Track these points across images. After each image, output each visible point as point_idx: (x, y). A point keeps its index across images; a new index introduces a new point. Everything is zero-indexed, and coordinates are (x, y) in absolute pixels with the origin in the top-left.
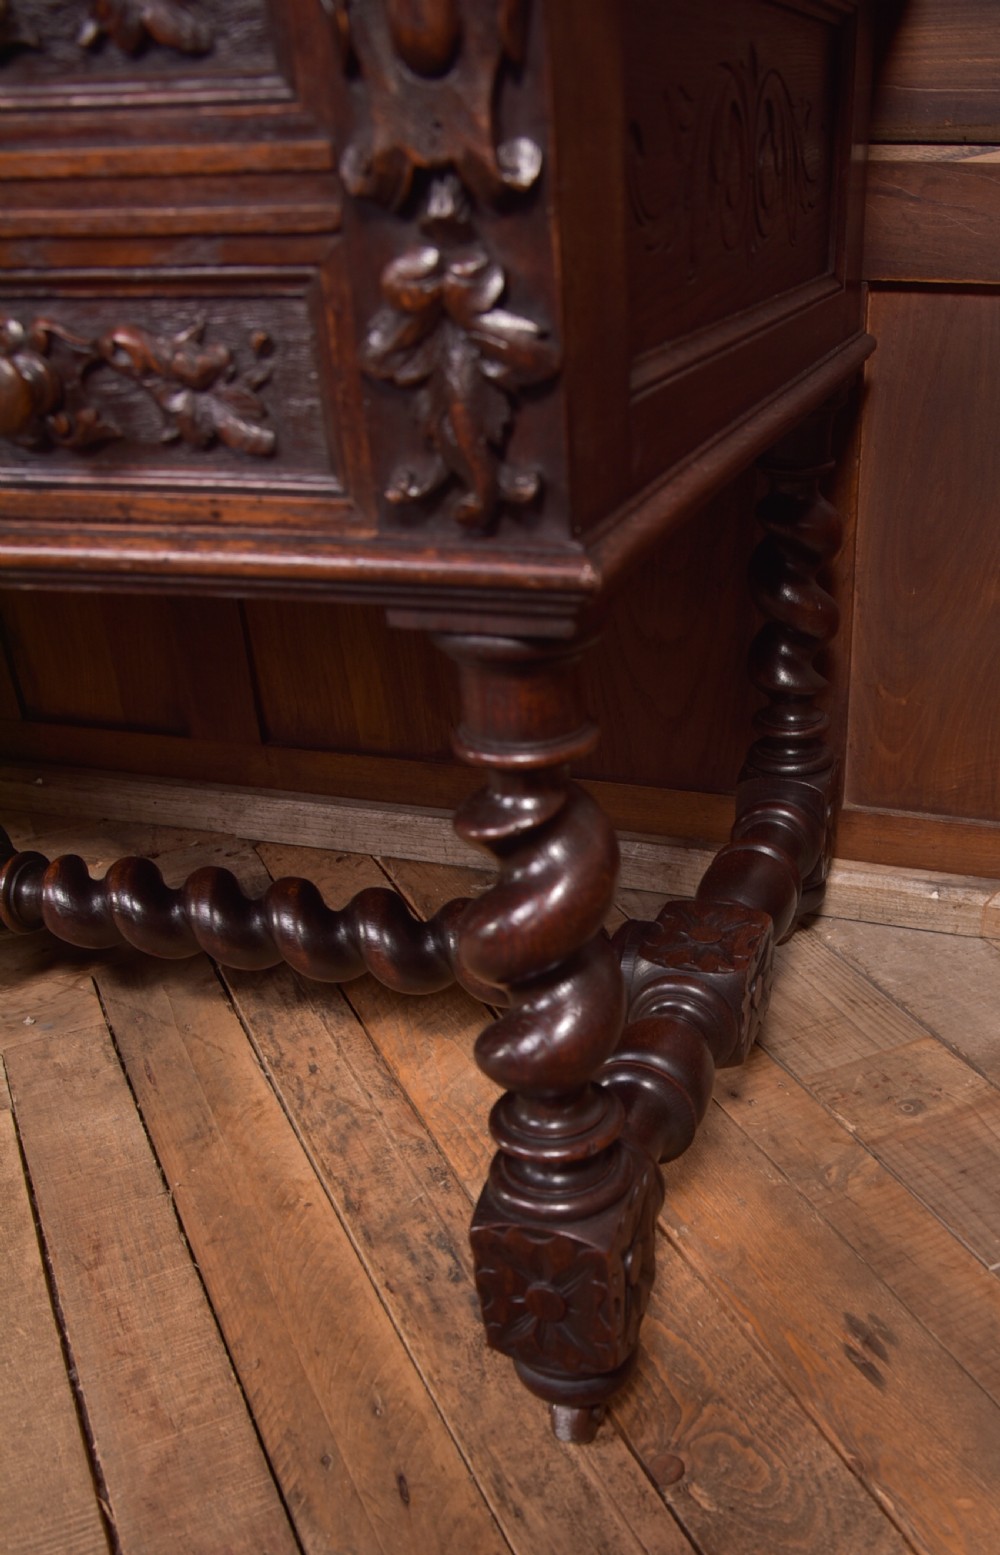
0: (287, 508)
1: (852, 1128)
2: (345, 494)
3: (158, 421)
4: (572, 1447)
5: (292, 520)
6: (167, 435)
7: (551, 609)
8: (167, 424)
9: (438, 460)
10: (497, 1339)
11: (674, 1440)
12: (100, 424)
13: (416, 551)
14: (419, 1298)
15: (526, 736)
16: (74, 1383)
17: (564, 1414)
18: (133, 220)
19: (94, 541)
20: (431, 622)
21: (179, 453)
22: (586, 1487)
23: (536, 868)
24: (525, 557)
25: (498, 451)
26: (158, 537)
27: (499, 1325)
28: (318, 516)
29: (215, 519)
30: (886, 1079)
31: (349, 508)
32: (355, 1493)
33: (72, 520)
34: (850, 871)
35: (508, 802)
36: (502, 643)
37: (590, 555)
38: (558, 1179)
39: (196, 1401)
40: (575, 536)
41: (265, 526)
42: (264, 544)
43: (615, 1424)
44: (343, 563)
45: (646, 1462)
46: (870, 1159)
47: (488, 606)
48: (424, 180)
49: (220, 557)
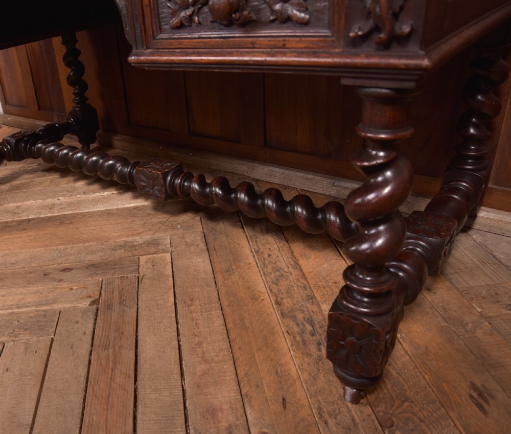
0: (310, 42)
1: (479, 310)
2: (332, 36)
3: (269, 14)
4: (349, 404)
5: (311, 46)
6: (272, 18)
7: (407, 77)
8: (272, 14)
9: (371, 21)
10: (330, 356)
11: (391, 412)
12: (251, 15)
13: (357, 55)
14: (298, 338)
15: (386, 128)
16: (179, 341)
17: (350, 391)
19: (242, 55)
20: (358, 82)
21: (274, 25)
22: (354, 420)
23: (380, 179)
24: (400, 57)
25: (396, 16)
26: (263, 52)
27: (332, 351)
28: (321, 44)
29: (284, 46)
30: (497, 294)
31: (333, 41)
32: (267, 400)
33: (235, 48)
34: (488, 212)
35: (374, 153)
36: (384, 91)
37: (427, 55)
38: (366, 300)
39: (217, 356)
40: (421, 49)
41: (301, 48)
42: (300, 54)
43: (368, 400)
44: (329, 60)
45: (379, 417)
46: (487, 324)
47: (381, 76)
49: (285, 59)
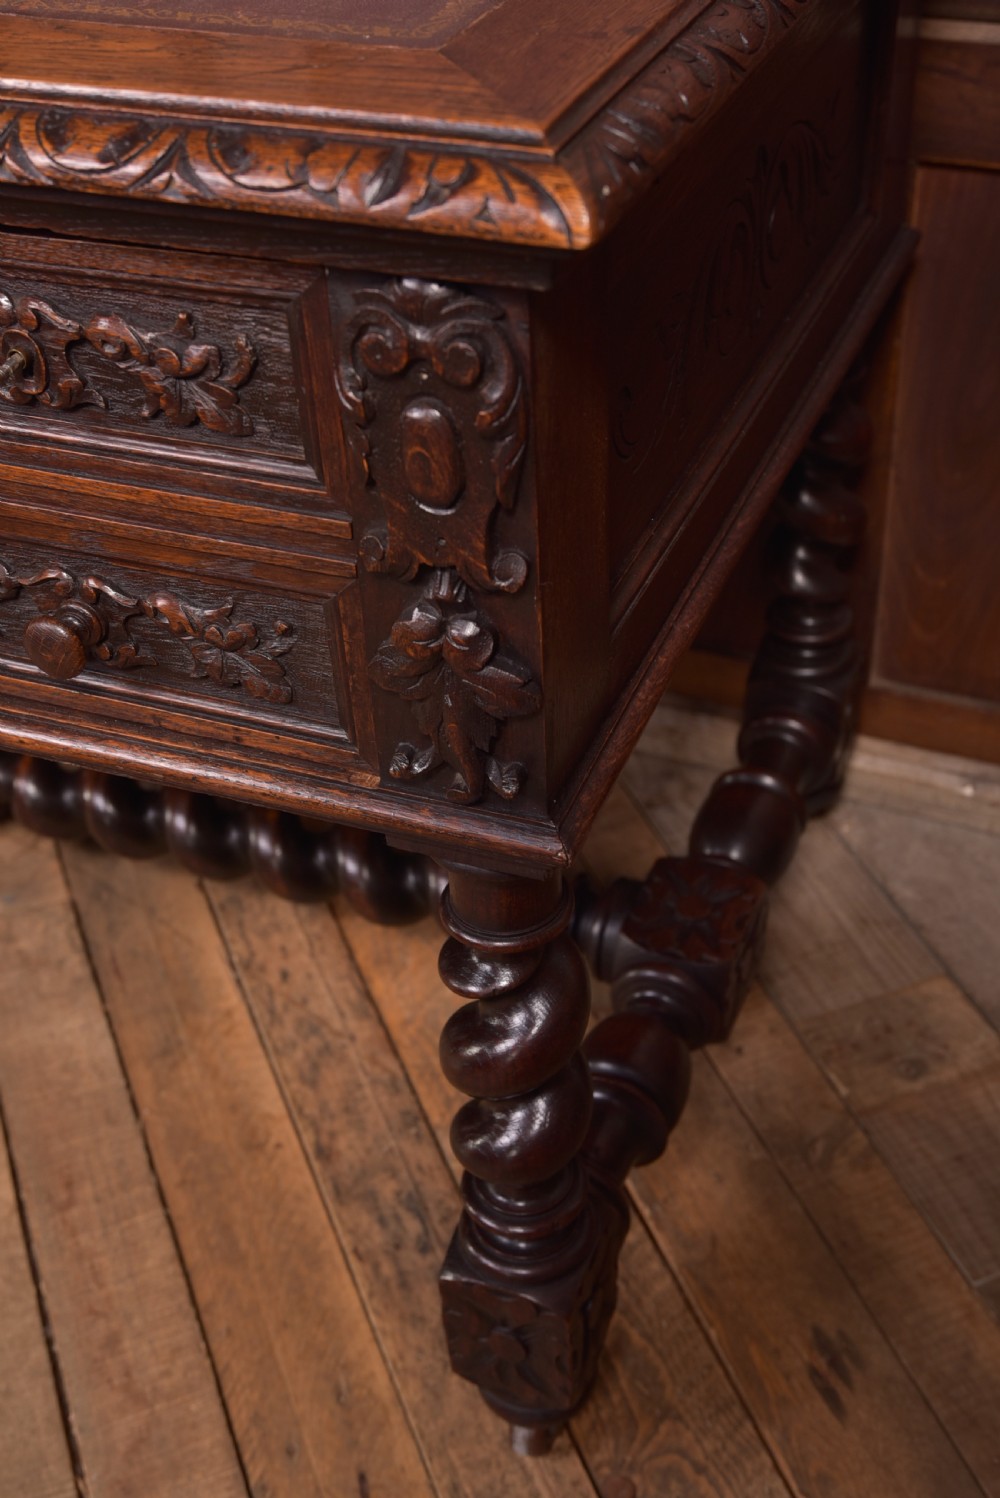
0: (301, 747)
2: (354, 743)
5: (305, 755)
8: (199, 669)
11: (629, 1460)
12: (141, 654)
16: (49, 1343)
18: (177, 538)
26: (187, 754)
28: (328, 757)
29: (237, 742)
31: (356, 757)
32: (317, 1489)
39: (168, 1373)
48: (424, 574)
